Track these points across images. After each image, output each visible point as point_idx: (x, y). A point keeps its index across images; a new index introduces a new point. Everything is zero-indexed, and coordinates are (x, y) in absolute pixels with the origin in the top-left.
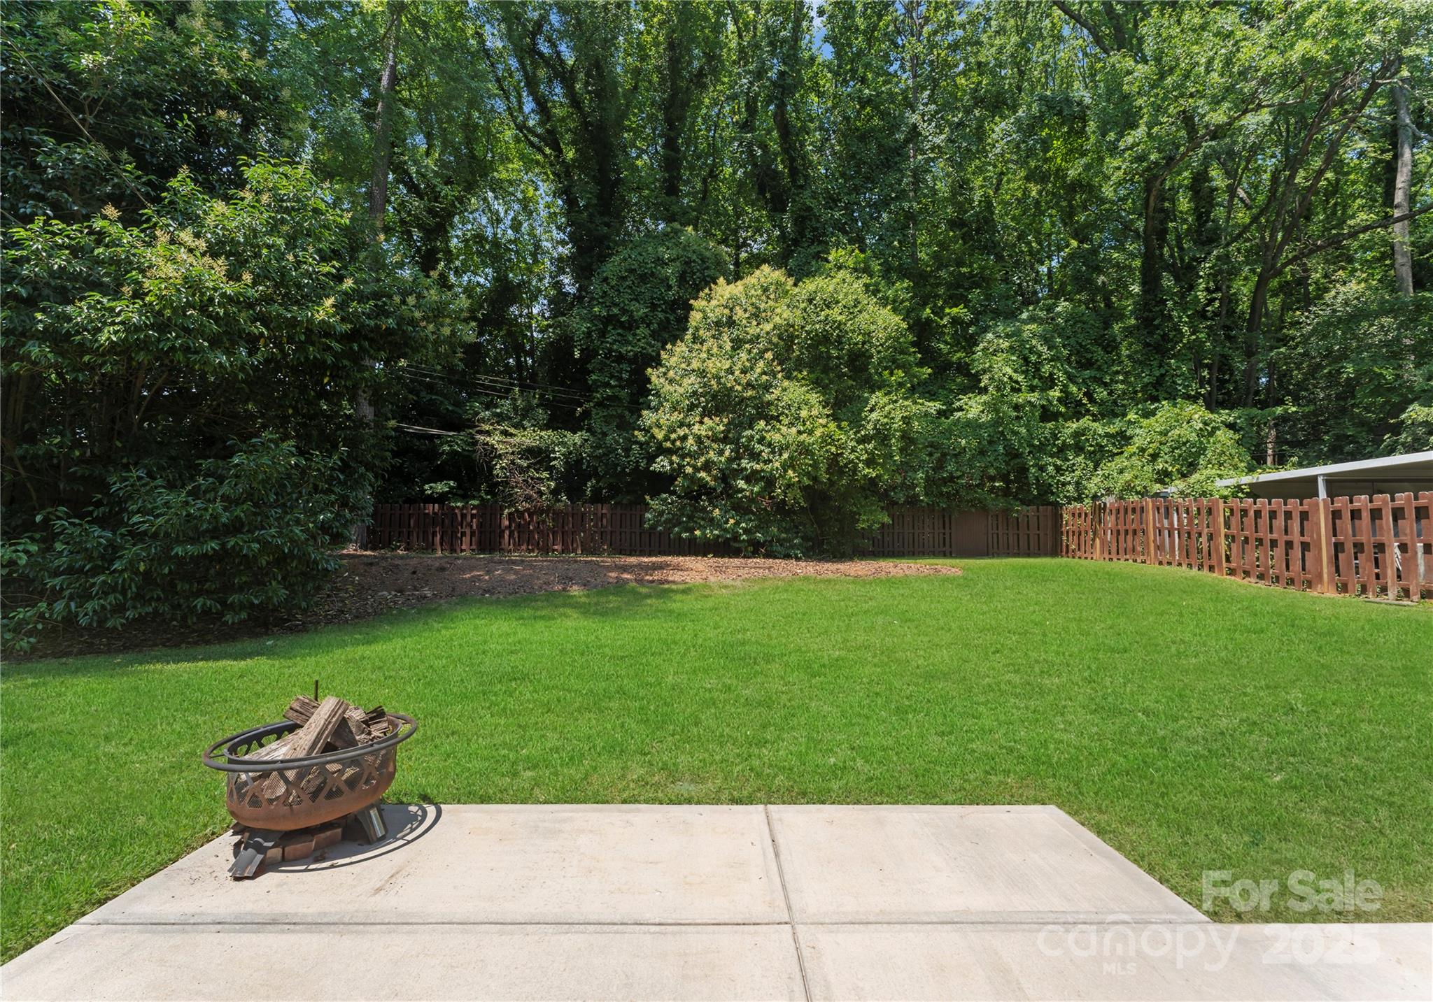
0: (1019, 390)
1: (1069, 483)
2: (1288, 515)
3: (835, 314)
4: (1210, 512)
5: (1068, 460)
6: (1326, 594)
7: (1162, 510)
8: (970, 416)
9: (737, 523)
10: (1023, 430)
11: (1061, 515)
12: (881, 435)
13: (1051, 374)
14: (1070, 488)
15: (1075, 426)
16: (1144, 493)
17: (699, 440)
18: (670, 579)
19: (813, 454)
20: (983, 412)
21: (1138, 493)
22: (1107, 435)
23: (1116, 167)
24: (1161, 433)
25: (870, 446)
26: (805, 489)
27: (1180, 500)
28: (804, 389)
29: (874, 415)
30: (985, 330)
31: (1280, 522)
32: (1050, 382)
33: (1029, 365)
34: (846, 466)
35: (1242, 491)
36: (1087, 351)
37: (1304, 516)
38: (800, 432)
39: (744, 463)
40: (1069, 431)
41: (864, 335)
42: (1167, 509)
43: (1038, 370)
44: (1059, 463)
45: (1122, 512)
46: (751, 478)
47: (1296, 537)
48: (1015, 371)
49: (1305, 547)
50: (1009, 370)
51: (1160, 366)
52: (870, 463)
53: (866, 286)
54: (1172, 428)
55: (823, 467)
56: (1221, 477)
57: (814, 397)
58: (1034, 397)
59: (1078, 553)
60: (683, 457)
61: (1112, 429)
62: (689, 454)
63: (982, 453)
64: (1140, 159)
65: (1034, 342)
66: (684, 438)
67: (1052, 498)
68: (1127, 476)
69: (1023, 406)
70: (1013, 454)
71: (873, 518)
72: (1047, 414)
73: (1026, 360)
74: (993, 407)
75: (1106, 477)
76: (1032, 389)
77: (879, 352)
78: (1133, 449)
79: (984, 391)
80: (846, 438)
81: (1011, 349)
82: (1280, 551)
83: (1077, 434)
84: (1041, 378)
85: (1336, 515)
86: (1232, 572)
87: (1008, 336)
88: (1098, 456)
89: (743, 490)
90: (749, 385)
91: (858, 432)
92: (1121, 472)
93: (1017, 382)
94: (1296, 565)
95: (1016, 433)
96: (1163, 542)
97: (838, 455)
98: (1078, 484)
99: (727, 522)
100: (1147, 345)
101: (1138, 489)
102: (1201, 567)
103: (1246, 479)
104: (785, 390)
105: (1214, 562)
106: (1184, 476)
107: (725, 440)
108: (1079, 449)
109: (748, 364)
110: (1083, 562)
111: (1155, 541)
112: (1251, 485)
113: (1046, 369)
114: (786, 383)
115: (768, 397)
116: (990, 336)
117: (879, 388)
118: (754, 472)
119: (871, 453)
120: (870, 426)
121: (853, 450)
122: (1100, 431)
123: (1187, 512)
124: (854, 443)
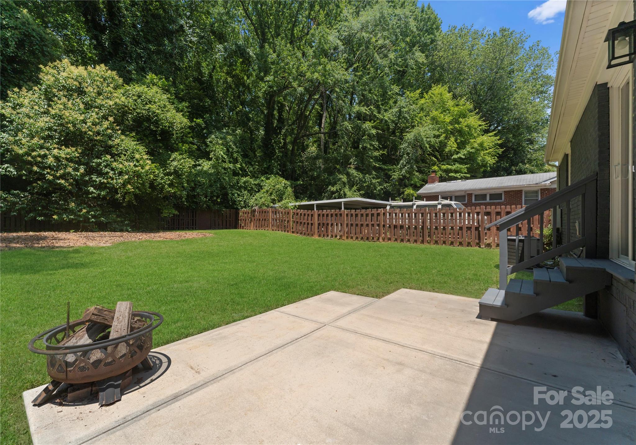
0: (225, 162)
1: (241, 201)
2: (308, 215)
3: (154, 107)
4: (288, 213)
5: (242, 192)
6: (316, 237)
7: (274, 212)
8: (205, 169)
9: (88, 212)
10: (227, 178)
11: (239, 213)
12: (177, 173)
13: (237, 158)
14: (242, 203)
15: (245, 179)
16: (268, 206)
17: (57, 158)
18: (57, 245)
19: (142, 178)
20: (210, 168)
21: (266, 206)
22: (255, 184)
23: (264, 86)
24: (273, 186)
25: (171, 178)
26: (136, 196)
27: (280, 209)
28: (135, 143)
29: (175, 163)
30: (211, 133)
31: (306, 217)
32: (236, 161)
33: (229, 152)
34: (158, 185)
35: (296, 207)
36: (247, 151)
37: (312, 215)
38: (135, 166)
39: (94, 177)
40: (243, 181)
41: (169, 123)
42: (276, 212)
43: (232, 155)
44: (239, 193)
45: (261, 212)
46: (100, 186)
47: (310, 222)
48: (224, 153)
49: (312, 224)
50: (222, 153)
51: (269, 162)
52: (171, 185)
53: (168, 98)
54: (276, 185)
55: (147, 185)
56: (290, 202)
57: (141, 148)
58: (231, 166)
59: (245, 227)
60: (44, 168)
61: (256, 182)
62: (50, 167)
63: (211, 186)
64: (270, 87)
65: (231, 143)
66: (45, 156)
67: (235, 207)
68: (263, 200)
69: (227, 168)
70: (223, 188)
71: (169, 212)
72: (235, 173)
73: (228, 150)
74: (214, 167)
75: (256, 200)
76: (230, 162)
77: (177, 133)
78: (264, 190)
79: (210, 159)
80: (160, 172)
81: (222, 144)
82: (306, 226)
83: (245, 183)
84: (233, 158)
85: (319, 215)
86: (293, 232)
87: (221, 138)
88: (252, 192)
89: (92, 192)
90: (98, 133)
91: (165, 170)
92: (261, 198)
93: (225, 159)
94: (309, 230)
95: (224, 179)
96: (274, 223)
97: (155, 180)
98: (245, 201)
99: (81, 211)
100: (265, 153)
101: (266, 204)
102: (285, 231)
103: (298, 204)
104: (122, 140)
105: (288, 229)
106: (279, 202)
107: (79, 163)
108: (245, 189)
109: (97, 120)
110: (246, 230)
111: (271, 223)
112: (299, 206)
113: (235, 155)
114: (123, 137)
115: (110, 143)
116: (213, 136)
117: (176, 151)
118: (101, 183)
119: (172, 181)
120: (172, 168)
121: (162, 179)
122: (253, 183)
123: (282, 213)
124: (162, 175)
